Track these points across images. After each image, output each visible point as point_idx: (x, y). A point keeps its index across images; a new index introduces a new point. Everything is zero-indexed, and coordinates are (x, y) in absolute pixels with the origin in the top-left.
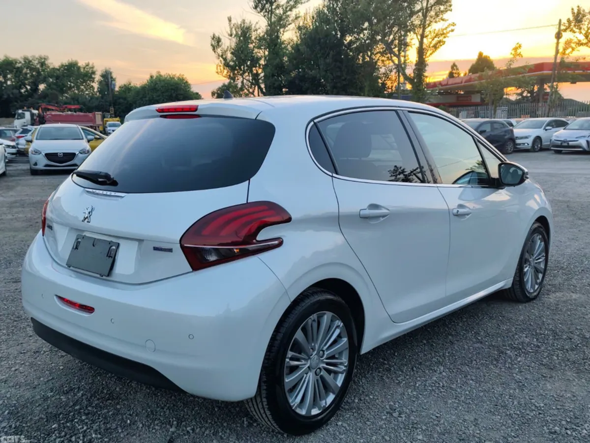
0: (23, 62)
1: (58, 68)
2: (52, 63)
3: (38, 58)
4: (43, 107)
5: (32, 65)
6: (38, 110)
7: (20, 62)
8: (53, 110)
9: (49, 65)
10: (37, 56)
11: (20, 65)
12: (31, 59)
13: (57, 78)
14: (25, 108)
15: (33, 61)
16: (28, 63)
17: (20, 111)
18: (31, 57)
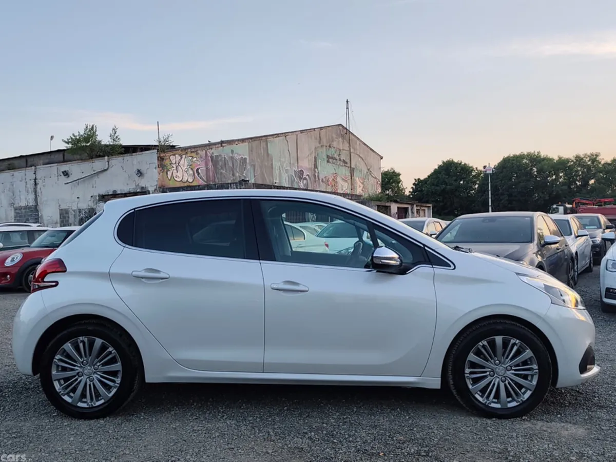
0: (575, 161)
1: (610, 162)
2: (603, 159)
3: (590, 155)
4: (577, 201)
5: (584, 162)
6: (572, 204)
7: (572, 161)
8: (587, 204)
9: (600, 161)
10: (589, 154)
11: (572, 163)
12: (582, 156)
13: (607, 172)
14: (560, 203)
15: (584, 159)
16: (579, 160)
17: (555, 206)
18: (583, 155)
